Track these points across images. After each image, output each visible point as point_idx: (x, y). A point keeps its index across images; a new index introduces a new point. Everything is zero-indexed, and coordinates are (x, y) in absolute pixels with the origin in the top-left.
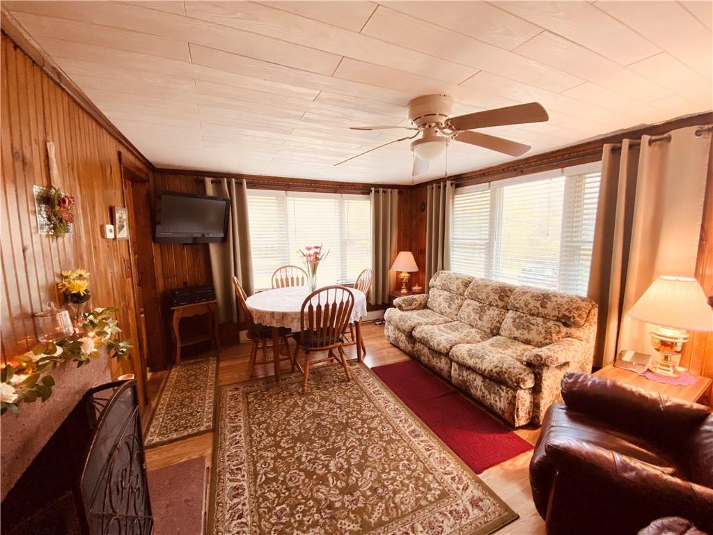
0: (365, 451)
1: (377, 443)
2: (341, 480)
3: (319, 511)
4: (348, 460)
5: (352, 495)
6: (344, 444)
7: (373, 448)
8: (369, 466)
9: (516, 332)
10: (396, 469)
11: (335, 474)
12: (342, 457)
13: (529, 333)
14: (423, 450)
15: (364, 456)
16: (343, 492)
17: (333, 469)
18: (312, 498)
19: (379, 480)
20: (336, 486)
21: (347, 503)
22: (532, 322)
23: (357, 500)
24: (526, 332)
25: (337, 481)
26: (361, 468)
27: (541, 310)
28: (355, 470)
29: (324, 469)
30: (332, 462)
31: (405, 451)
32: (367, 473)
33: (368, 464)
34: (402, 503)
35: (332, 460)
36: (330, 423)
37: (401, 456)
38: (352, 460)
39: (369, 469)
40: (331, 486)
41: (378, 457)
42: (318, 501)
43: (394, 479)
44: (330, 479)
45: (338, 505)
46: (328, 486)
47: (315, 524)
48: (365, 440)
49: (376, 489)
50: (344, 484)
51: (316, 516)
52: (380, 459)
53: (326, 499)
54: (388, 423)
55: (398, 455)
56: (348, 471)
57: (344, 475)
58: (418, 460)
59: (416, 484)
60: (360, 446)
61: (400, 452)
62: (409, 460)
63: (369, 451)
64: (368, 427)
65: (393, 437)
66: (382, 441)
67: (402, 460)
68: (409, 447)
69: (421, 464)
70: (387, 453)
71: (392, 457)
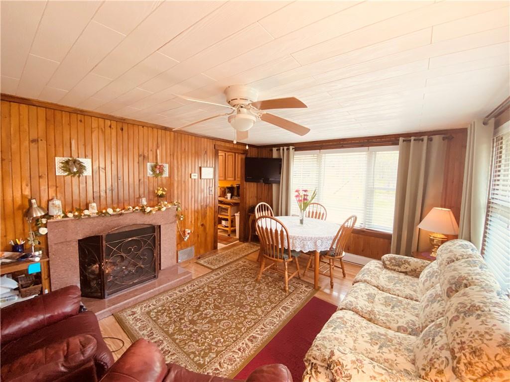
1: (233, 323)
2: (199, 317)
4: (213, 315)
5: (190, 324)
6: (225, 310)
7: (227, 322)
8: (212, 324)
10: (214, 337)
11: (202, 314)
12: (215, 312)
14: (238, 347)
15: (219, 321)
16: (191, 320)
17: (205, 312)
18: (185, 312)
19: (203, 331)
20: (194, 317)
21: (184, 324)
23: (187, 327)
25: (197, 316)
26: (210, 322)
28: (207, 320)
29: (203, 309)
30: (209, 310)
31: (232, 338)
33: (214, 324)
34: (189, 346)
35: (211, 309)
36: (240, 299)
37: (227, 337)
38: (214, 317)
39: (210, 326)
40: (194, 315)
41: (222, 327)
42: (183, 314)
43: (206, 338)
45: (183, 321)
48: (233, 317)
49: (196, 332)
50: (196, 319)
52: (220, 328)
53: (185, 316)
54: (255, 323)
55: (227, 335)
56: (205, 318)
57: (202, 317)
58: (227, 346)
59: (205, 349)
60: (227, 316)
61: (230, 335)
62: (225, 341)
63: (224, 321)
64: (246, 315)
65: (243, 328)
66: (236, 324)
67: (223, 338)
68: (237, 339)
69: (224, 348)
70: (226, 330)
71: (224, 333)
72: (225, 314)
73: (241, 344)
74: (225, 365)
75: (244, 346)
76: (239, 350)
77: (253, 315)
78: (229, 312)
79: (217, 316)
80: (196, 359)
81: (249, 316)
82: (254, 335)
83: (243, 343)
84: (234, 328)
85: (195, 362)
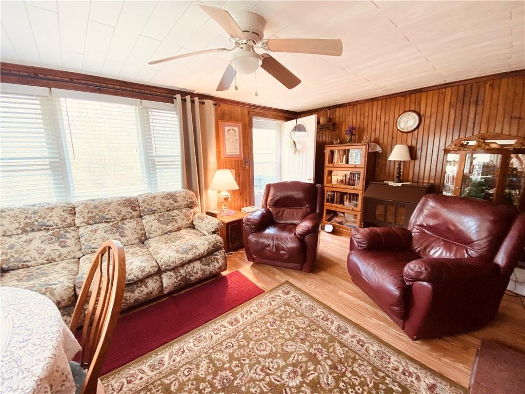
0: (265, 357)
1: (253, 348)
2: (306, 367)
3: (344, 375)
4: (283, 369)
5: (315, 354)
6: (263, 380)
7: (260, 351)
8: (283, 349)
9: (167, 227)
10: (277, 330)
11: (304, 375)
12: (281, 377)
13: (177, 223)
14: (253, 316)
15: (272, 355)
16: (317, 362)
17: (299, 379)
18: (337, 386)
19: (293, 340)
20: (315, 370)
21: (324, 356)
22: (173, 215)
23: (318, 350)
24: (174, 223)
25: (309, 371)
26: (286, 356)
27: (175, 204)
28: (291, 359)
29: (303, 389)
30: (291, 385)
31: (257, 327)
32: (289, 349)
33: (279, 350)
34: (304, 323)
35: (288, 386)
37: (263, 328)
38: (281, 365)
39: (285, 348)
40: (316, 374)
41: (269, 344)
42: (337, 379)
43: (287, 330)
44: (311, 378)
45: (330, 362)
46: (318, 377)
47: (354, 373)
48: (250, 360)
49: (302, 340)
50: (310, 364)
51: (349, 375)
52: (271, 343)
53: (331, 374)
54: (221, 344)
55: (262, 331)
56: (294, 365)
57: (301, 367)
58: (264, 318)
59: (286, 317)
60: (259, 363)
61: (258, 330)
62: (266, 323)
63: (264, 353)
64: (228, 362)
65: (240, 337)
66: (248, 346)
67: (267, 327)
68: (251, 325)
69: (267, 316)
70: (263, 338)
71: (266, 334)
72: (262, 370)
73: (249, 318)
74: (266, 302)
75: (245, 316)
76: (251, 313)
77: (218, 360)
78: (256, 373)
79: (276, 366)
80: (293, 310)
81: (226, 358)
82: (230, 327)
83: (246, 318)
84: (251, 339)
85: (293, 308)
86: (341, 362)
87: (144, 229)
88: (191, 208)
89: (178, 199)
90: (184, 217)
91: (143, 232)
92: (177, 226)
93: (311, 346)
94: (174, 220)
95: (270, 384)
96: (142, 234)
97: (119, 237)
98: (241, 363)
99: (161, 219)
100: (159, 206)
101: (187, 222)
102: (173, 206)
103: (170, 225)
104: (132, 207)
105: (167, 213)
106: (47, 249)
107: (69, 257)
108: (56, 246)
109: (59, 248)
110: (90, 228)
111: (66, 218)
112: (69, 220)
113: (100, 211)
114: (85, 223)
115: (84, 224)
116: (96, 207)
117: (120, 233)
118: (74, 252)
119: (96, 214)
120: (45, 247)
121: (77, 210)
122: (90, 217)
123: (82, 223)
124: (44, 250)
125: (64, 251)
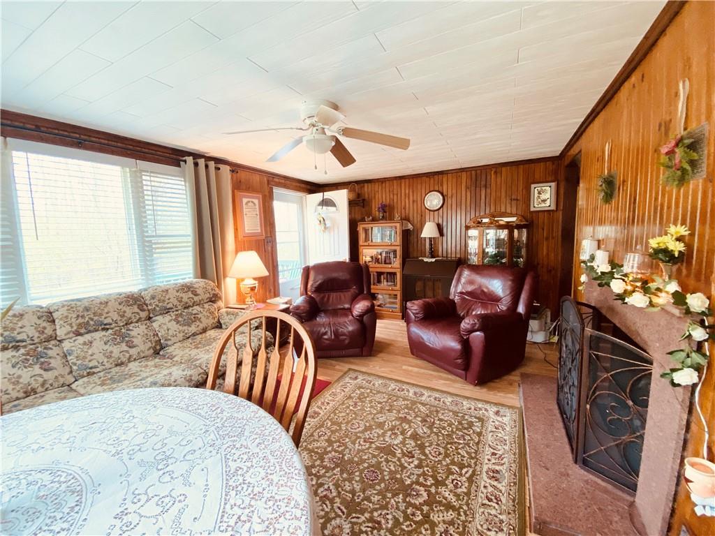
0: (362, 432)
1: (347, 429)
2: (402, 427)
3: (434, 423)
4: (383, 435)
5: (405, 417)
6: (370, 448)
7: (355, 429)
9: (190, 329)
10: (362, 409)
11: (403, 433)
12: (384, 440)
13: (201, 322)
14: (331, 405)
15: (366, 429)
16: (409, 422)
17: (400, 438)
18: (431, 433)
19: (381, 412)
20: (410, 427)
21: (413, 416)
22: (194, 312)
23: (406, 413)
24: (198, 323)
25: (406, 430)
26: (381, 425)
27: (196, 298)
28: (386, 427)
29: (407, 442)
30: (396, 443)
31: (340, 412)
32: (381, 420)
33: (373, 423)
35: (394, 445)
37: (347, 412)
38: (380, 433)
39: (377, 420)
40: (412, 430)
41: (360, 422)
42: (430, 427)
43: (371, 407)
44: (409, 433)
45: (420, 419)
46: (415, 431)
47: (440, 420)
48: (350, 438)
49: (388, 410)
50: (404, 424)
51: (438, 422)
52: (362, 420)
53: (424, 426)
55: (348, 414)
56: (392, 430)
57: (398, 429)
58: (343, 404)
59: (366, 398)
60: (360, 437)
61: (343, 414)
62: (348, 407)
63: (360, 429)
64: (329, 446)
65: (329, 425)
66: (341, 429)
67: (351, 410)
68: (334, 412)
69: (346, 402)
70: (352, 420)
71: (354, 416)
72: (365, 441)
73: (328, 407)
74: (338, 391)
75: (323, 408)
76: (328, 403)
77: (317, 448)
78: (360, 445)
79: (376, 435)
80: (369, 391)
81: (325, 444)
82: (313, 420)
83: (326, 409)
84: (341, 423)
85: (367, 389)
86: (427, 416)
87: (157, 335)
88: (214, 302)
89: (198, 292)
90: (209, 315)
91: (157, 339)
92: (202, 326)
93: (399, 412)
94: (196, 319)
95: (378, 448)
96: (156, 342)
97: (126, 348)
98: (343, 443)
99: (180, 319)
100: (176, 302)
101: (213, 321)
102: (193, 301)
103: (193, 326)
104: (139, 305)
105: (185, 311)
106: (24, 376)
107: (56, 385)
108: (37, 370)
109: (42, 372)
110: (81, 339)
111: (45, 328)
112: (49, 331)
113: (94, 314)
114: (74, 333)
115: (71, 335)
116: (87, 309)
117: (127, 342)
118: (63, 376)
119: (90, 318)
120: (20, 372)
121: (55, 315)
122: (80, 324)
123: (68, 333)
124: (19, 377)
125: (49, 376)
